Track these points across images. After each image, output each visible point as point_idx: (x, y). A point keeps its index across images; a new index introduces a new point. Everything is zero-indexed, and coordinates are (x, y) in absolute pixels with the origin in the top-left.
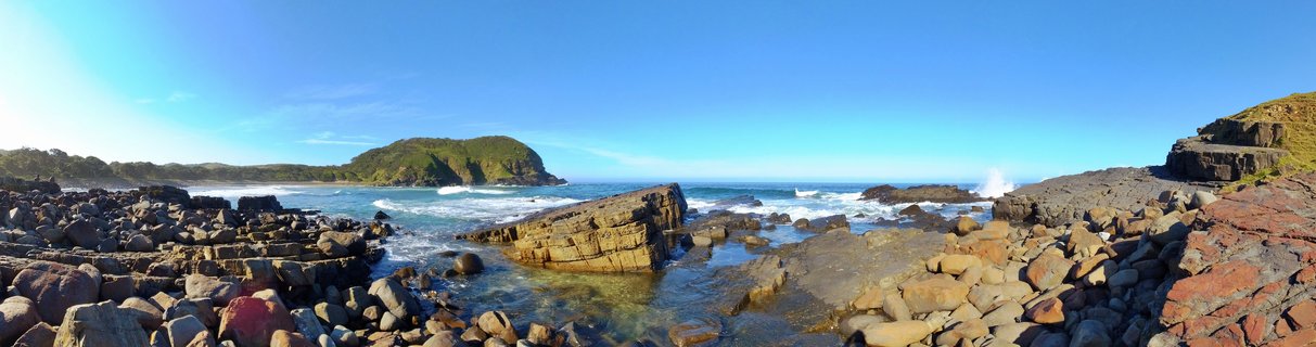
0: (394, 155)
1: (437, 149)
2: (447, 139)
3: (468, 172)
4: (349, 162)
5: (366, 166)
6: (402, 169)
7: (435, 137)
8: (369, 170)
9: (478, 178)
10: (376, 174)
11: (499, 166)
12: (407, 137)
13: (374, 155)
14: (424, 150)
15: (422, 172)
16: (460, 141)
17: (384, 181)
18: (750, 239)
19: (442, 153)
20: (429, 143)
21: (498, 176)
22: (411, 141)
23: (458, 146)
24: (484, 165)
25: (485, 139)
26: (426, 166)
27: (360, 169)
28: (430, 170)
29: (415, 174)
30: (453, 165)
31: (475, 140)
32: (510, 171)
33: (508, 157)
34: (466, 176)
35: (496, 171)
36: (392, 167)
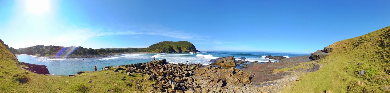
0: (160, 46)
1: (170, 44)
2: (172, 42)
3: (178, 50)
4: (148, 47)
5: (153, 48)
6: (162, 49)
7: (169, 41)
8: (154, 49)
9: (180, 52)
10: (156, 50)
11: (185, 48)
12: (162, 41)
13: (155, 45)
14: (167, 44)
15: (167, 50)
16: (175, 42)
17: (158, 52)
18: (244, 64)
19: (172, 45)
20: (168, 42)
21: (185, 51)
22: (164, 42)
23: (175, 43)
24: (181, 48)
25: (181, 42)
26: (168, 48)
27: (152, 49)
28: (169, 49)
29: (166, 50)
30: (174, 48)
31: (179, 42)
32: (188, 49)
33: (187, 46)
34: (178, 51)
35: (184, 49)
36: (160, 49)
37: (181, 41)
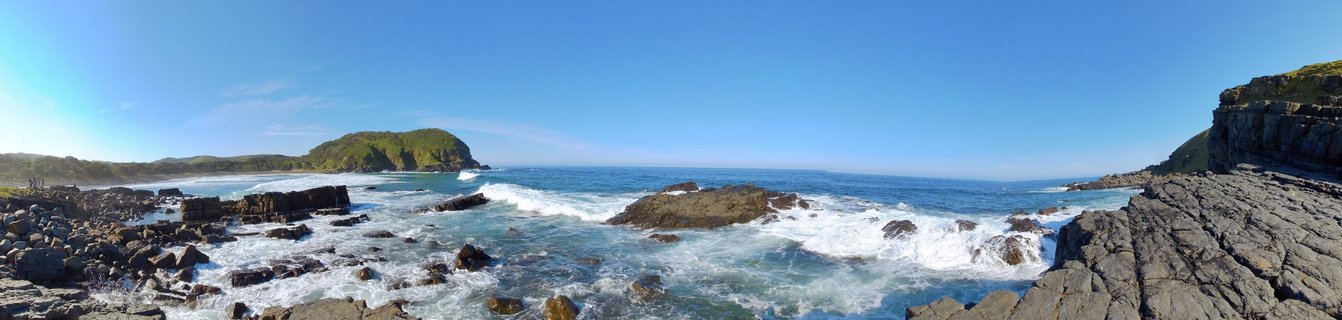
0: (342, 147)
1: (377, 141)
2: (387, 132)
3: (401, 160)
6: (345, 159)
7: (377, 131)
8: (321, 160)
9: (410, 165)
10: (326, 163)
11: (429, 155)
12: (354, 132)
13: (327, 146)
14: (366, 142)
15: (361, 162)
16: (398, 134)
17: (331, 169)
19: (381, 145)
20: (371, 136)
21: (427, 163)
22: (356, 135)
23: (396, 138)
24: (416, 154)
26: (365, 156)
27: (314, 159)
28: (368, 159)
29: (356, 163)
30: (389, 154)
31: (411, 133)
32: (438, 159)
33: (437, 146)
34: (400, 164)
35: (424, 159)
36: (337, 157)
37: (419, 131)
